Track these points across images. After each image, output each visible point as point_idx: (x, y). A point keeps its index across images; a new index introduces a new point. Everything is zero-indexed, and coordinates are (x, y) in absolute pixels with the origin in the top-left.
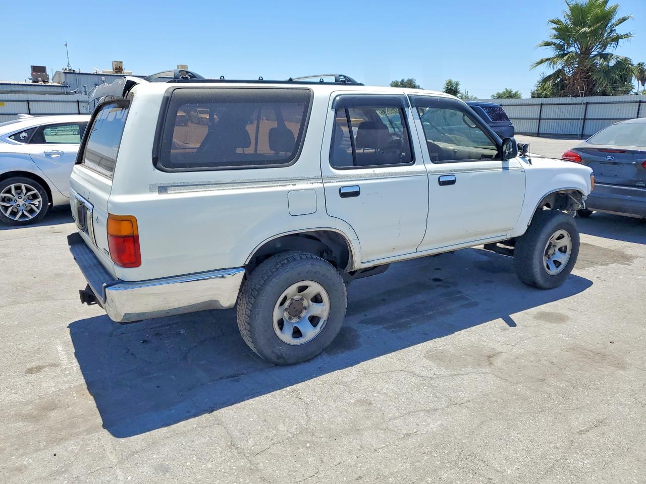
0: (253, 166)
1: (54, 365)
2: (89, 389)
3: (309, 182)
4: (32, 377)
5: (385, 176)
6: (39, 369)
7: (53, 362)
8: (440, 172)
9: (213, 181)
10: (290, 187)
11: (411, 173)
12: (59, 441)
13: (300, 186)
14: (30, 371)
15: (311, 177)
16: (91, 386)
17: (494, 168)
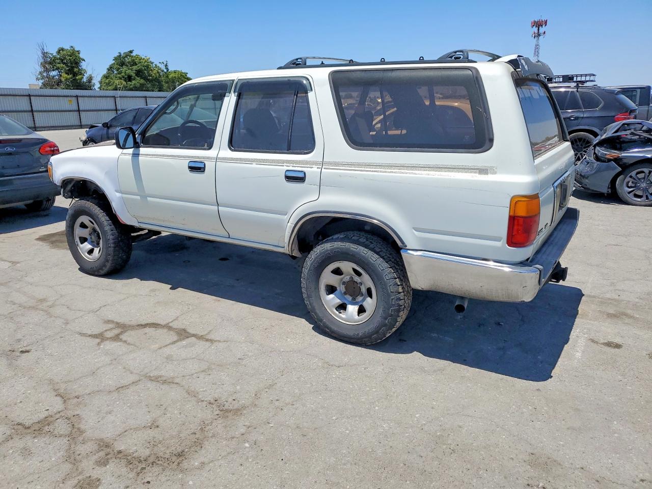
1: (593, 341)
2: (577, 314)
4: (617, 340)
6: (609, 344)
7: (592, 344)
12: (615, 300)
14: (618, 346)
16: (575, 314)
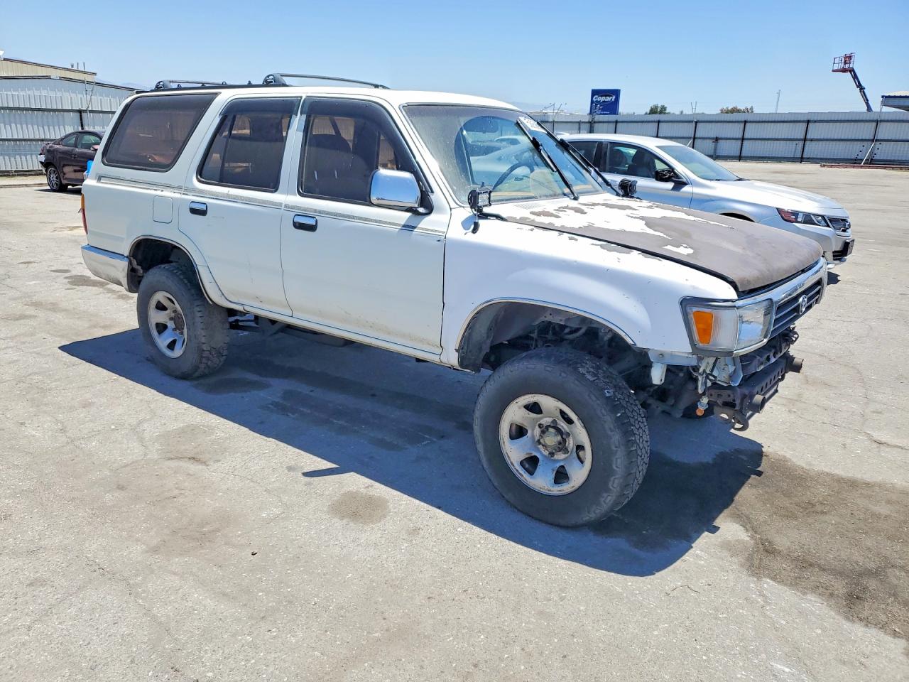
0: (144, 168)
3: (173, 190)
5: (235, 199)
8: (299, 208)
9: (122, 176)
10: (159, 193)
11: (264, 202)
13: (167, 193)
15: (176, 186)
17: (385, 223)
